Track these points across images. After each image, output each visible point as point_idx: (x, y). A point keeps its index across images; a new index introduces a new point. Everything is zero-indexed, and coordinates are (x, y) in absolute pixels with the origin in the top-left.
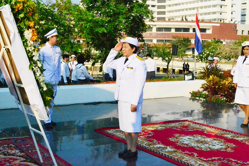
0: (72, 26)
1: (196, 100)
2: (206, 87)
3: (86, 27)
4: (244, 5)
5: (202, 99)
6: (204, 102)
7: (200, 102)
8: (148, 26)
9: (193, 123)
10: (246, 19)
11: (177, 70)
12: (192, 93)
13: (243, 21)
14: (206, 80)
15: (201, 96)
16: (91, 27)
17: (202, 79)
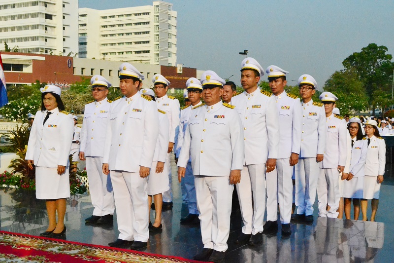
1: (2, 188)
2: (19, 166)
4: (83, 27)
5: (14, 187)
6: (16, 191)
7: (10, 191)
10: (87, 50)
13: (83, 53)
14: (19, 152)
15: (10, 182)
17: (12, 151)
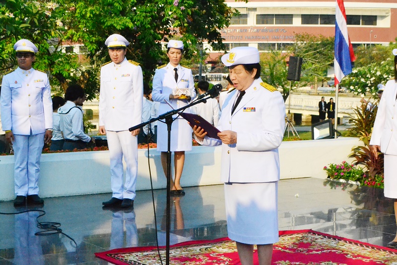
0: (49, 14)
1: (339, 184)
2: (362, 155)
3: (83, 17)
5: (354, 183)
6: (357, 190)
7: (349, 189)
8: (234, 11)
9: (325, 235)
11: (306, 115)
12: (329, 170)
14: (363, 137)
15: (350, 176)
16: (95, 15)
17: (354, 136)
